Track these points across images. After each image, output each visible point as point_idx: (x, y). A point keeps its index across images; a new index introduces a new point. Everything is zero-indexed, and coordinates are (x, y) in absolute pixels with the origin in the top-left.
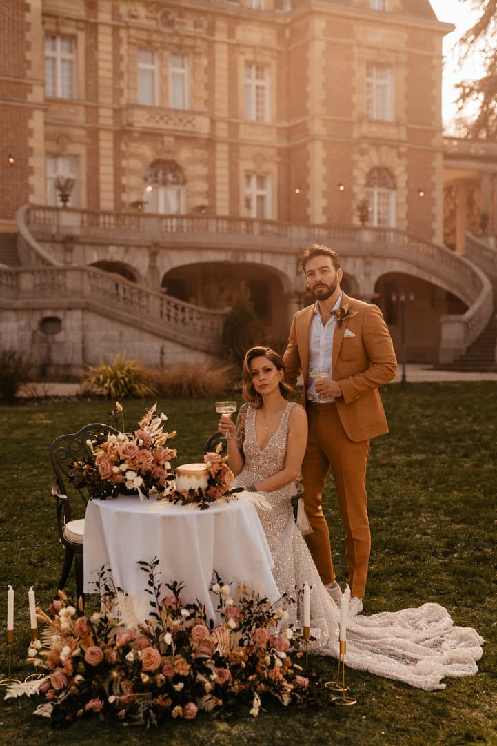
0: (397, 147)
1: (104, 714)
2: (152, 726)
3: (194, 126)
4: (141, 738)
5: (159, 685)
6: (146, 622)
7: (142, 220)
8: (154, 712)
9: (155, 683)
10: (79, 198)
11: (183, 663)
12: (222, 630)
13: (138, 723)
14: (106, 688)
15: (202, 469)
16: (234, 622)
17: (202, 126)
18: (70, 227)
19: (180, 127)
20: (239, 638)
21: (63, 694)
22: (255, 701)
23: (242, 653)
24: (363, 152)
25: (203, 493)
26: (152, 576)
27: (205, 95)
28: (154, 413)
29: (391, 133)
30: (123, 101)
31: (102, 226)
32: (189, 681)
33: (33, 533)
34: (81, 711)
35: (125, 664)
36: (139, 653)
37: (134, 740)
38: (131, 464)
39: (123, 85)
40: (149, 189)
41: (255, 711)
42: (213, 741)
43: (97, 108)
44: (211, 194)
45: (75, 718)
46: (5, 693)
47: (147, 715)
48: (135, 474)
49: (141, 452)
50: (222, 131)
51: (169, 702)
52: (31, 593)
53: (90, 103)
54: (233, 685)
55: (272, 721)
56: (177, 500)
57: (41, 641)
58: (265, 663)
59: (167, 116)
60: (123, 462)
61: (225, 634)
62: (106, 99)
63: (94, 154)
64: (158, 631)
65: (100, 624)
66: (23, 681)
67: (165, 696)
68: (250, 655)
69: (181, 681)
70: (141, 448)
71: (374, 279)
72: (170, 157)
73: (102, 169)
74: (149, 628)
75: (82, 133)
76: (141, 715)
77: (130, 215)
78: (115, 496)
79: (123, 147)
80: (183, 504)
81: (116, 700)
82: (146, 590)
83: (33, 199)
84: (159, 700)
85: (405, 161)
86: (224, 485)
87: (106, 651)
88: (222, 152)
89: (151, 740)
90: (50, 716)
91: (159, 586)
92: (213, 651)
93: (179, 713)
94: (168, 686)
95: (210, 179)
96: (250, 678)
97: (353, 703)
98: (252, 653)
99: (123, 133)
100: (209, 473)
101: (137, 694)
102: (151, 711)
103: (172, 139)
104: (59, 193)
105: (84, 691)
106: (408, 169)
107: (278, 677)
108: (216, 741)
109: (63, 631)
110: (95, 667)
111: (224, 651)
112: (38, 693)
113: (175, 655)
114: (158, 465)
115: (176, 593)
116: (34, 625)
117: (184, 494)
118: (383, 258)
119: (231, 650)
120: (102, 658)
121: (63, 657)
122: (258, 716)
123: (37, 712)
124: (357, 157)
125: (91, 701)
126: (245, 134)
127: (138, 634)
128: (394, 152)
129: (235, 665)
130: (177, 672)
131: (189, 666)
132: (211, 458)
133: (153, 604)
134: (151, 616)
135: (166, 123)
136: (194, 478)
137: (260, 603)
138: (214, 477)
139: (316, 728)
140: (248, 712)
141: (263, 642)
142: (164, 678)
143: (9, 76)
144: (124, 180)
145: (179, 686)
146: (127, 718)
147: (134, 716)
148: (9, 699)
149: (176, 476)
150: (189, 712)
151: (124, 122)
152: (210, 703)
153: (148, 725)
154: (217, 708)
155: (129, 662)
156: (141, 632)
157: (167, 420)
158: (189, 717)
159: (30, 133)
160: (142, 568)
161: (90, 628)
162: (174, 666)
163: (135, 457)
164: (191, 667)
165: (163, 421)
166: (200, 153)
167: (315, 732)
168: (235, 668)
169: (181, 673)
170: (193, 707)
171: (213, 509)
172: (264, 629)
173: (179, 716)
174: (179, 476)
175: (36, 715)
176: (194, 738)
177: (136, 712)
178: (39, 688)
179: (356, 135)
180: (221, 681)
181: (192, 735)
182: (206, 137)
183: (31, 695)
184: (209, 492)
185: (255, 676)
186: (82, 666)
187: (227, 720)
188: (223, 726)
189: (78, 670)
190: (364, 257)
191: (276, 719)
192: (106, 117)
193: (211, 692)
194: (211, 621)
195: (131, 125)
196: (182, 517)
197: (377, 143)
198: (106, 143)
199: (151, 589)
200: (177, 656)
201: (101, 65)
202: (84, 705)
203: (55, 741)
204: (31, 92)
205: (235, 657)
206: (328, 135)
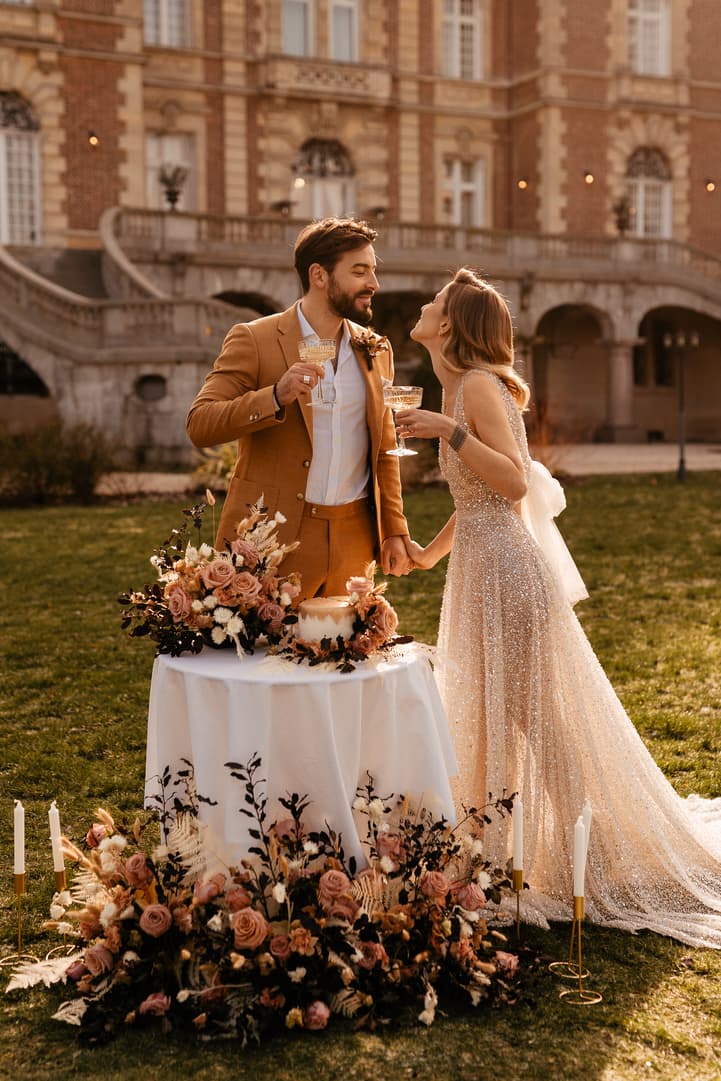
0: (674, 116)
1: (171, 1020)
2: (251, 1041)
3: (366, 87)
4: (229, 1066)
5: (265, 972)
6: (244, 863)
7: (288, 230)
8: (254, 1018)
9: (257, 968)
10: (194, 196)
11: (304, 936)
12: (369, 876)
13: (229, 1036)
14: (178, 974)
15: (344, 604)
16: (390, 861)
17: (379, 87)
18: (183, 241)
19: (346, 88)
20: (399, 889)
21: (104, 984)
22: (428, 998)
23: (403, 916)
24: (622, 124)
25: (346, 645)
26: (250, 787)
27: (383, 39)
28: (263, 510)
29: (666, 94)
30: (261, 50)
31: (228, 239)
32: (316, 965)
33: (92, 703)
34: (133, 1014)
35: (206, 936)
36: (231, 916)
37: (219, 1068)
38: (224, 597)
39: (260, 25)
40: (300, 183)
41: (428, 1016)
42: (353, 1072)
43: (221, 61)
44: (392, 190)
45: (121, 1027)
46: (7, 981)
47: (242, 1021)
48: (229, 613)
49: (241, 576)
50: (409, 94)
51: (282, 1001)
52: (54, 813)
53: (210, 54)
54: (392, 971)
55: (457, 1035)
56: (302, 656)
57: (72, 891)
58: (443, 931)
59: (325, 71)
60: (209, 592)
61: (374, 882)
62: (234, 46)
63: (217, 131)
64: (264, 880)
65: (168, 865)
66: (42, 958)
67: (274, 990)
68: (418, 918)
69: (300, 966)
70: (240, 570)
71: (638, 316)
72: (329, 134)
73: (230, 154)
74: (247, 874)
75: (199, 98)
76: (233, 1022)
77: (271, 222)
78: (197, 650)
79: (261, 120)
80: (311, 664)
81: (190, 996)
82: (242, 810)
83: (127, 199)
84: (264, 998)
85: (685, 137)
86: (380, 632)
87: (177, 911)
88: (409, 126)
89: (248, 1068)
90: (79, 1024)
91: (264, 802)
92: (355, 912)
93: (296, 1021)
94: (279, 974)
95: (392, 166)
96: (418, 958)
97: (597, 1001)
98: (422, 916)
99: (260, 99)
100: (356, 612)
101: (228, 986)
102: (249, 1017)
103: (333, 107)
104: (164, 188)
105: (140, 979)
106: (692, 149)
107: (467, 954)
108: (358, 1071)
109: (106, 877)
110: (157, 939)
111: (374, 912)
112: (65, 981)
113: (292, 920)
114: (270, 598)
115: (296, 814)
116: (59, 866)
117: (313, 648)
118: (652, 284)
119: (386, 910)
120: (169, 923)
121: (104, 921)
122: (433, 1023)
123: (58, 1016)
124: (612, 131)
125: (150, 998)
126: (443, 98)
127: (230, 884)
128: (669, 124)
129: (393, 935)
130: (294, 949)
131: (317, 939)
132: (357, 586)
133: (254, 834)
134: (253, 854)
135: (326, 82)
136: (329, 620)
137: (434, 829)
138: (363, 619)
139: (530, 1047)
140: (417, 1018)
141: (440, 895)
142: (272, 960)
143: (89, 12)
144: (262, 170)
145: (298, 974)
146: (210, 1028)
147: (222, 1024)
148: (14, 990)
149: (300, 616)
150: (315, 1017)
151: (262, 82)
152: (350, 1001)
153: (245, 1041)
154: (363, 1010)
155: (213, 931)
156: (235, 881)
157: (285, 524)
158: (315, 1027)
159: (122, 99)
160: (233, 774)
161: (151, 873)
162: (289, 940)
163: (230, 585)
164: (318, 941)
165: (279, 526)
166: (377, 129)
167: (530, 1055)
168: (392, 942)
169: (302, 951)
170: (321, 1010)
171: (361, 672)
172: (439, 874)
173: (297, 1025)
174: (304, 617)
175: (56, 1020)
176: (321, 1065)
177: (225, 1017)
178: (66, 972)
179: (611, 97)
180: (369, 965)
181: (318, 1061)
182: (384, 103)
183: (51, 984)
184: (356, 643)
185: (426, 954)
186: (135, 936)
187: (379, 1031)
188: (370, 1043)
189: (129, 943)
190: (622, 283)
191: (464, 1031)
192: (234, 74)
193: (353, 984)
194: (353, 861)
195: (272, 86)
196: (306, 685)
197: (643, 109)
198: (235, 114)
199: (250, 808)
200: (297, 922)
202: (139, 1004)
203: (82, 1069)
204: (121, 36)
205: (392, 923)
206: (569, 98)
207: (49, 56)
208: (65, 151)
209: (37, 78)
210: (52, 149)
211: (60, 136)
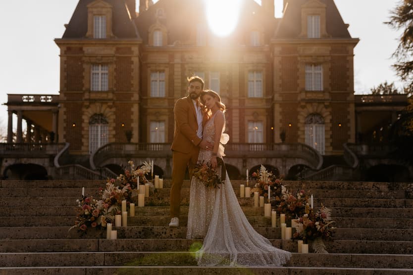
0: (323, 103)
18: (129, 151)
24: (304, 107)
29: (320, 96)
43: (173, 99)
50: (235, 103)
53: (170, 98)
71: (288, 168)
75: (167, 111)
88: (235, 113)
106: (332, 113)
124: (299, 109)
126: (248, 104)
128: (322, 106)
159: (132, 113)
179: (299, 99)
197: (310, 102)
201: (175, 81)
204: (133, 96)
206: (283, 101)
207: (110, 104)
208: (115, 129)
209: (108, 109)
210: (111, 128)
211: (114, 125)
